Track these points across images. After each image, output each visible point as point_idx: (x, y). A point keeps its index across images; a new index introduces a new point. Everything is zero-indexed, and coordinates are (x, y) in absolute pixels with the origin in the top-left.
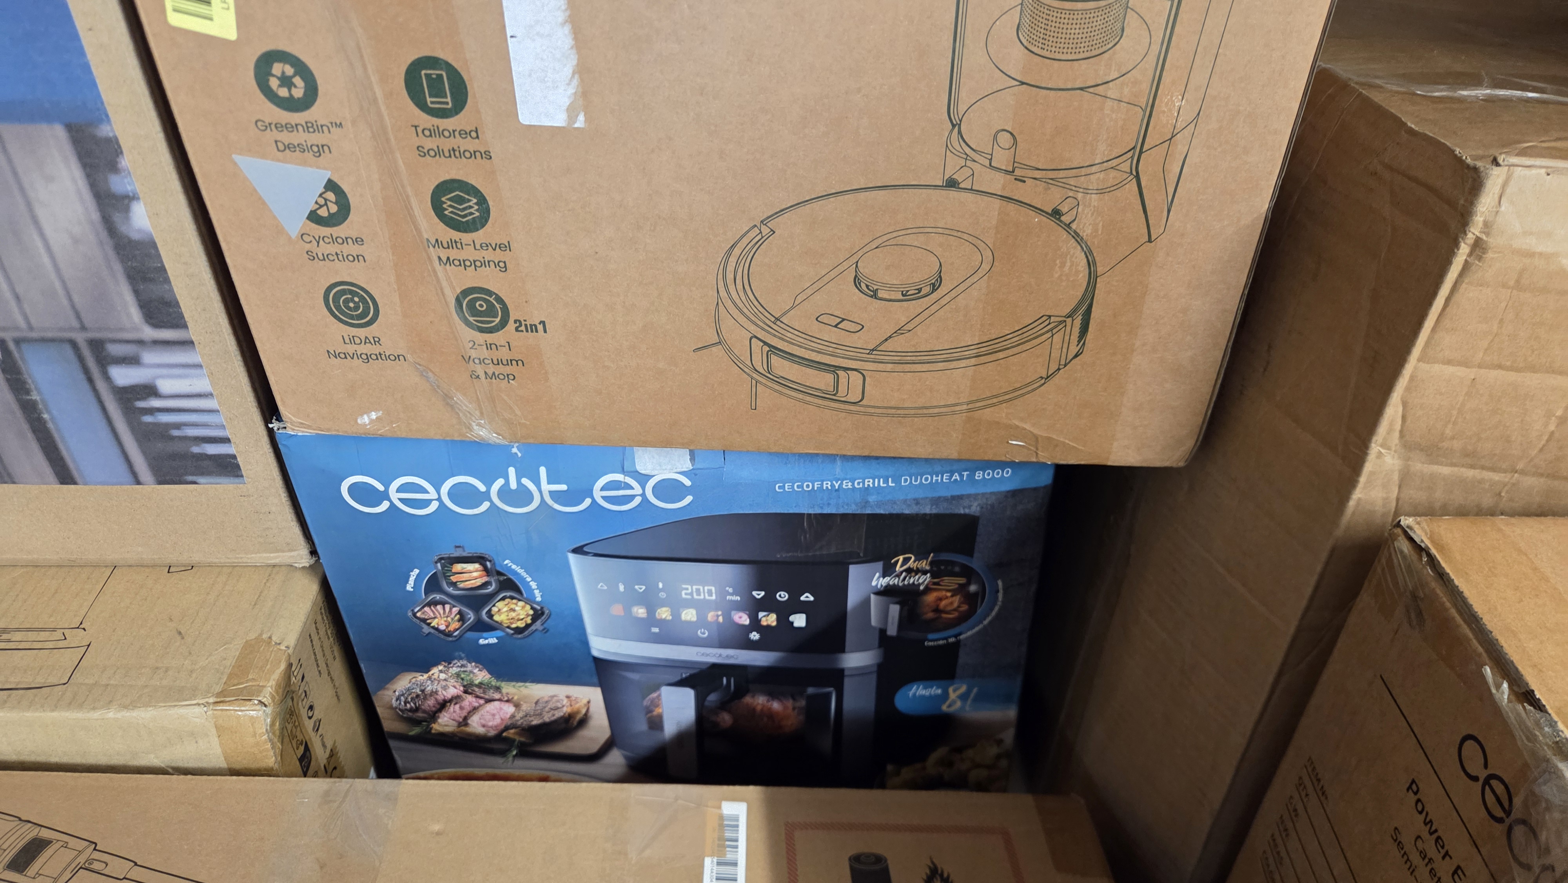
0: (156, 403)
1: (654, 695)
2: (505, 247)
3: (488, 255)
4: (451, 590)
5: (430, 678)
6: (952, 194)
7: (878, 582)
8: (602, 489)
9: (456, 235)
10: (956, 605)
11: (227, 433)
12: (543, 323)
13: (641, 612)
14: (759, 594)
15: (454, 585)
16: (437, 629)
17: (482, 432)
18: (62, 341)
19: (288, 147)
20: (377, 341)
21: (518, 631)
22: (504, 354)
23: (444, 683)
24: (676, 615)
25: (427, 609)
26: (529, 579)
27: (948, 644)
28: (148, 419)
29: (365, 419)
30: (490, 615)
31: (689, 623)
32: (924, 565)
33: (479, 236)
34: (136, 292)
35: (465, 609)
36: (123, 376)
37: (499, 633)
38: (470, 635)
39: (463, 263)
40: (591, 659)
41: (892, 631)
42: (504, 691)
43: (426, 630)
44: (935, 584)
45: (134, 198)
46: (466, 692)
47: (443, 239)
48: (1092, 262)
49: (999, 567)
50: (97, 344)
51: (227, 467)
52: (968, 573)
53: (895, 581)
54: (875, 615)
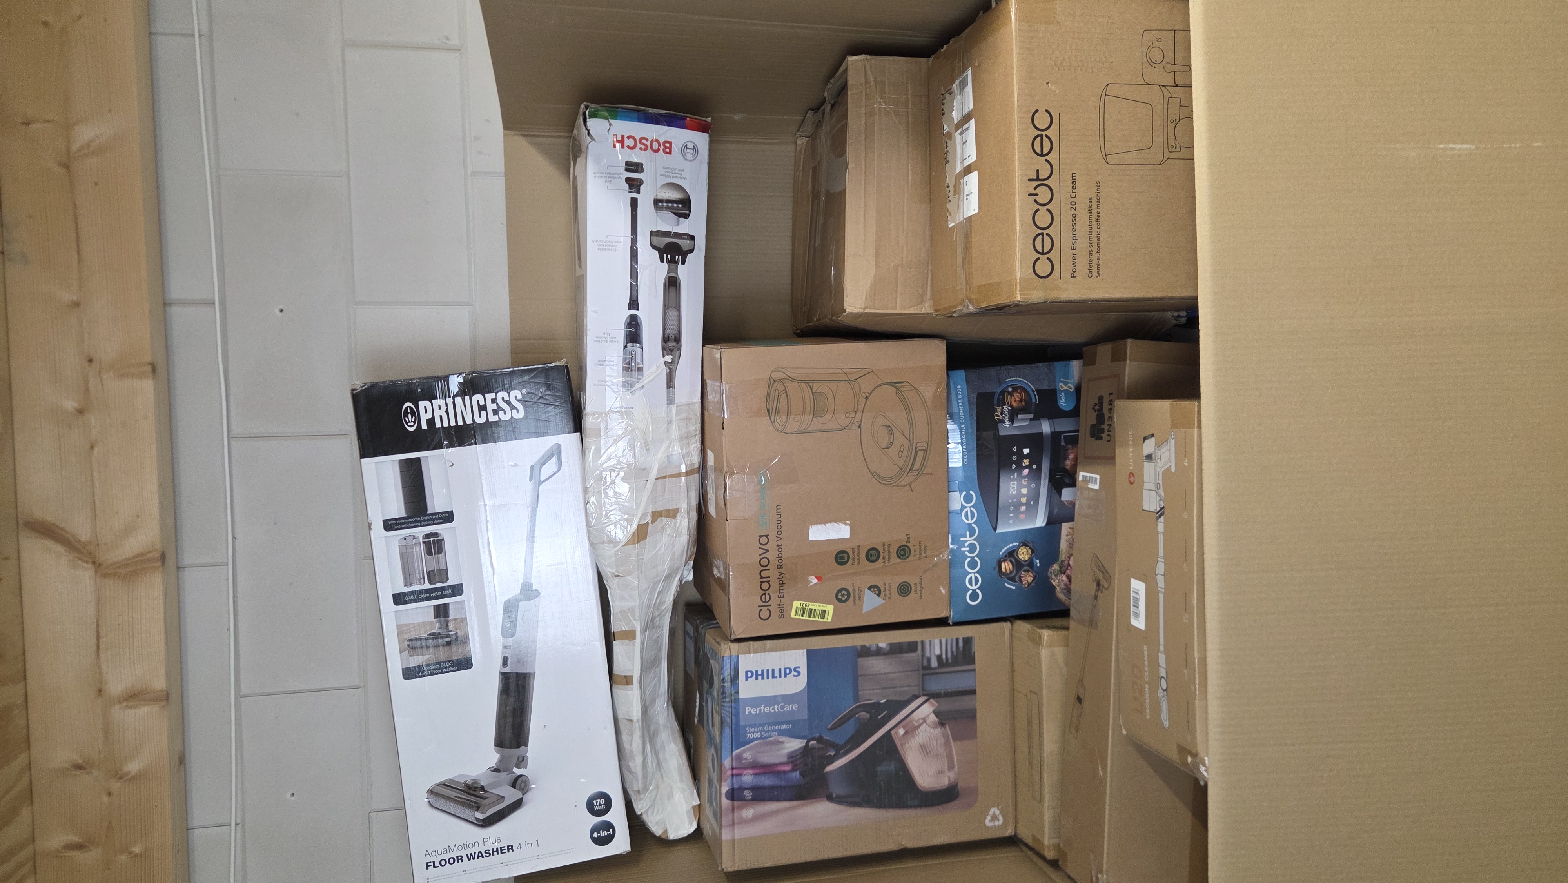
0: (944, 656)
1: (1066, 503)
2: (884, 544)
3: (887, 549)
5: (1058, 586)
6: (862, 426)
7: (1007, 424)
8: (968, 520)
9: (881, 557)
10: (1018, 394)
11: (954, 639)
12: (906, 535)
13: (1023, 508)
14: (1014, 466)
16: (1033, 581)
17: (945, 556)
18: (922, 679)
19: (860, 598)
20: (915, 584)
22: (918, 547)
24: (1024, 495)
26: (1008, 547)
27: (1038, 394)
28: (950, 661)
29: (943, 592)
31: (1027, 491)
32: (999, 409)
33: (881, 551)
34: (907, 652)
35: (1023, 569)
36: (934, 663)
37: (1034, 559)
38: (1035, 569)
39: (890, 556)
40: (1047, 527)
41: (1031, 416)
44: (1008, 403)
45: (877, 645)
47: (883, 561)
48: (880, 385)
49: (1000, 382)
50: (924, 668)
51: (968, 641)
52: (1003, 393)
53: (1007, 418)
54: (1022, 424)
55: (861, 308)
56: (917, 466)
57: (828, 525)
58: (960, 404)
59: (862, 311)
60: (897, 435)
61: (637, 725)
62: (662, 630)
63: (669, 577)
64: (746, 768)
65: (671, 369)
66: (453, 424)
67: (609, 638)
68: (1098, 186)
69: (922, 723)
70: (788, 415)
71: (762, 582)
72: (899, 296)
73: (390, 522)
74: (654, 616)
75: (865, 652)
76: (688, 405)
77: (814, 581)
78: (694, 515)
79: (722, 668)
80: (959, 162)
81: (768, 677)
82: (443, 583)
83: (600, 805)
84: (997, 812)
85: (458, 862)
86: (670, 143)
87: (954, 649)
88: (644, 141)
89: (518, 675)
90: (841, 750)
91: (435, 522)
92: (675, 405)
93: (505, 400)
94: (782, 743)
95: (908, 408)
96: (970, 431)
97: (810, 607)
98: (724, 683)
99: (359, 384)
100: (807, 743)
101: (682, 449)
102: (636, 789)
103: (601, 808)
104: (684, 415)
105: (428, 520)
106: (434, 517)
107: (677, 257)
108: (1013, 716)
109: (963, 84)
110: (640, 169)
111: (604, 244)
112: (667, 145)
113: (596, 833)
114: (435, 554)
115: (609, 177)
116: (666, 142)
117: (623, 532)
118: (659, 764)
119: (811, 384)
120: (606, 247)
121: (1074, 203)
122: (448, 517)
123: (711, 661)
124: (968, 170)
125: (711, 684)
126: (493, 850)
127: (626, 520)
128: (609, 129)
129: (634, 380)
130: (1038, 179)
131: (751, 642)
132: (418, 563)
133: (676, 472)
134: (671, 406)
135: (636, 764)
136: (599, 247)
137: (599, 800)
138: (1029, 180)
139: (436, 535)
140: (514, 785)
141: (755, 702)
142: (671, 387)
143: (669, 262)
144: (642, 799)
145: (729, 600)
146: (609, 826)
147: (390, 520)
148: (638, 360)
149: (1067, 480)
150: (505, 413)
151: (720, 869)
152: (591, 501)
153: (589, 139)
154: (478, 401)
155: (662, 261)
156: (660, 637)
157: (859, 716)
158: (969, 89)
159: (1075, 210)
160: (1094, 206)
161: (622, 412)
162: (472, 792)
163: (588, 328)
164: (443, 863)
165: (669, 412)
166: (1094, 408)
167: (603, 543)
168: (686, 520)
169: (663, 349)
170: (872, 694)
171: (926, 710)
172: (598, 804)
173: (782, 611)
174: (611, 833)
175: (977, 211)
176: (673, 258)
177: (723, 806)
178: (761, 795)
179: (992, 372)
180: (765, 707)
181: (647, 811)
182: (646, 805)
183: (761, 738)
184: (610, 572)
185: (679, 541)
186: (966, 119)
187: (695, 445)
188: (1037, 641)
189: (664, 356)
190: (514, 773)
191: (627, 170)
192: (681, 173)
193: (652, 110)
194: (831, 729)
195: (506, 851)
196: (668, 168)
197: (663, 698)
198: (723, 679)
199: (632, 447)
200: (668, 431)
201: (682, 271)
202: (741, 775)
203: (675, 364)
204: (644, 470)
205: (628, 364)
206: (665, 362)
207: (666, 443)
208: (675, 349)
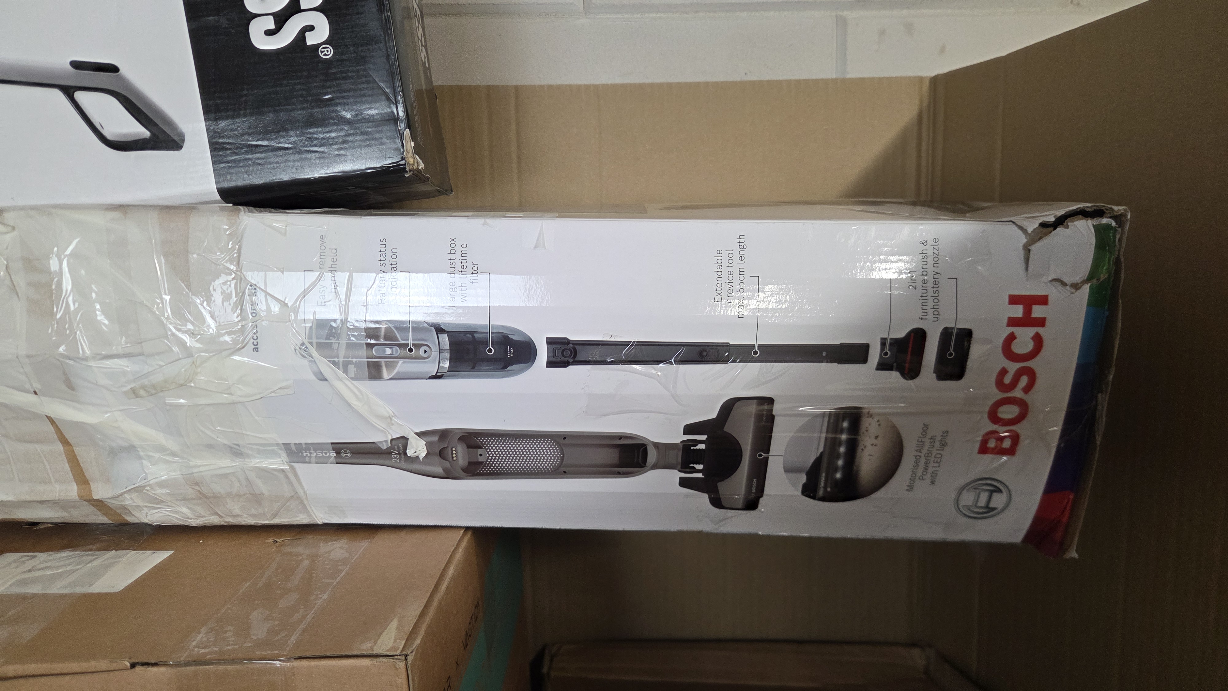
65: (388, 453)
76: (296, 497)
86: (1013, 451)
88: (1024, 381)
92: (286, 467)
104: (262, 487)
107: (700, 467)
110: (947, 370)
111: (735, 269)
112: (1006, 444)
115: (925, 285)
116: (1016, 437)
120: (725, 275)
128: (1064, 284)
129: (342, 352)
133: (91, 470)
134: (284, 455)
136: (725, 254)
142: (338, 453)
143: (687, 447)
148: (402, 366)
153: (1032, 226)
155: (689, 429)
165: (266, 450)
169: (444, 434)
176: (698, 457)
189: (421, 435)
191: (946, 333)
192: (928, 477)
196: (943, 445)
200: (210, 447)
201: (662, 480)
203: (403, 464)
204: (71, 386)
205: (390, 336)
206: (404, 439)
207: (171, 444)
208: (447, 464)
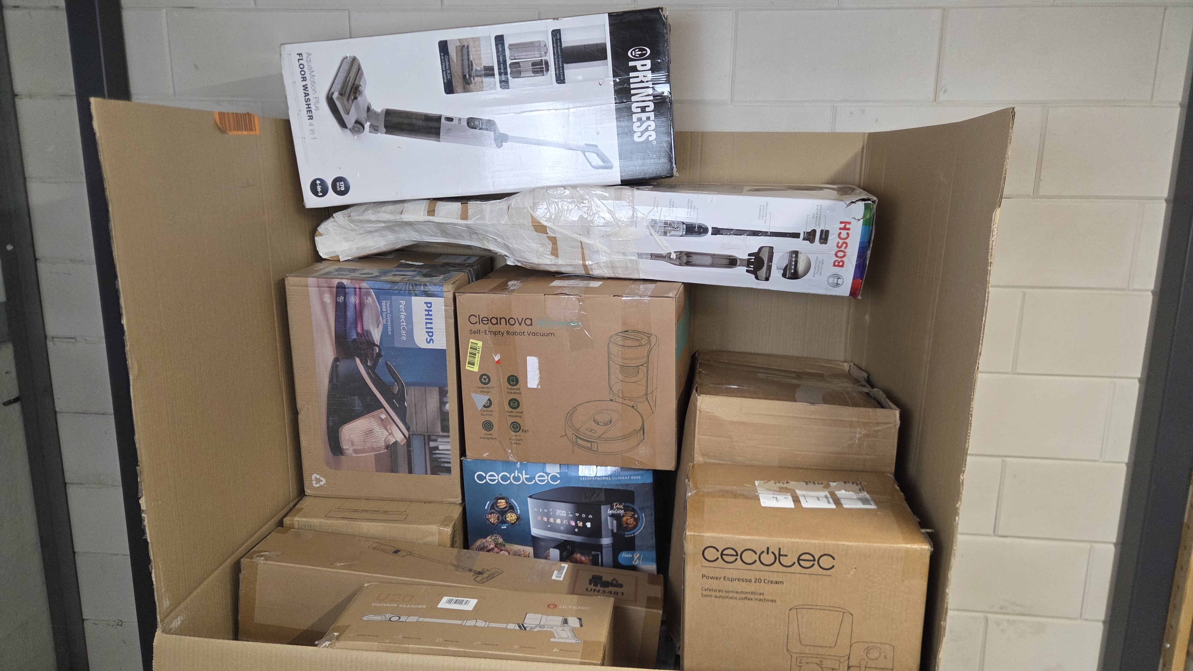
0: (437, 452)
1: (548, 552)
2: (522, 413)
3: (518, 414)
4: (496, 509)
5: (487, 542)
7: (610, 512)
9: (512, 410)
11: (451, 461)
12: (528, 431)
14: (577, 515)
15: (497, 507)
16: (491, 522)
17: (511, 458)
18: (422, 435)
19: (483, 392)
20: (491, 435)
21: (513, 524)
22: (518, 438)
23: (490, 543)
24: (555, 521)
25: (489, 515)
27: (631, 537)
29: (486, 455)
30: (506, 518)
31: (558, 524)
32: (621, 507)
33: (517, 411)
34: (441, 423)
35: (500, 516)
36: (432, 444)
37: (507, 525)
38: (500, 525)
39: (513, 416)
40: (531, 537)
41: (615, 531)
42: (506, 547)
43: (488, 523)
45: (448, 402)
46: (495, 547)
47: (510, 411)
48: (642, 418)
49: (642, 509)
50: (429, 436)
51: (448, 470)
52: (634, 510)
53: (614, 512)
54: (610, 524)
55: (700, 407)
56: (579, 441)
57: (538, 372)
58: (626, 478)
59: (698, 408)
60: (604, 428)
61: (398, 218)
62: (469, 240)
63: (507, 247)
64: (360, 299)
65: (665, 257)
66: (632, 86)
67: (464, 199)
68: (772, 601)
69: (389, 433)
70: (622, 346)
71: (497, 319)
72: (708, 437)
73: (558, 34)
74: (479, 234)
75: (443, 393)
76: (637, 269)
77: (497, 358)
78: (553, 269)
79: (434, 285)
80: (804, 493)
81: (426, 319)
82: (511, 74)
83: (340, 187)
84: (322, 483)
85: (302, 78)
86: (842, 266)
87: (443, 460)
88: (844, 245)
89: (439, 128)
90: (370, 371)
91: (557, 69)
92: (637, 259)
93: (649, 127)
94: (378, 327)
95: (624, 437)
96: (605, 483)
97: (477, 354)
98: (423, 285)
99: (666, 13)
100: (377, 345)
101: (603, 262)
102: (352, 214)
103: (338, 187)
104: (629, 265)
105: (559, 64)
106: (561, 68)
107: (752, 266)
108: (393, 500)
109: (864, 501)
110: (822, 241)
111: (765, 211)
112: (841, 264)
113: (319, 182)
114: (532, 69)
115: (817, 217)
116: (843, 262)
117: (541, 215)
118: (370, 232)
119: (645, 365)
120: (762, 212)
121: (760, 581)
122: (560, 79)
123: (442, 276)
124: (796, 500)
125: (425, 275)
126: (310, 104)
127: (551, 217)
128: (855, 219)
129: (658, 228)
130: (780, 555)
131: (453, 308)
132: (527, 55)
133: (586, 256)
134: (637, 256)
135: (370, 215)
136: (762, 206)
137: (343, 186)
138: (780, 549)
139: (547, 70)
140: (357, 122)
141: (409, 308)
142: (651, 256)
143: (749, 260)
144: (344, 218)
145: (485, 293)
146: (325, 192)
147: (560, 35)
148: (672, 233)
149: (565, 554)
150: (638, 127)
151: (287, 275)
152: (566, 191)
153: (848, 202)
154: (649, 106)
155: (749, 255)
156: (463, 238)
157: (395, 385)
158: (860, 506)
159: (755, 582)
160: (757, 597)
161: (633, 218)
162: (353, 90)
163: (699, 195)
164: (302, 66)
165: (632, 254)
166: (614, 580)
167: (534, 198)
168: (549, 263)
169: (681, 252)
170: (411, 396)
171: (398, 436)
172: (341, 185)
173: (475, 332)
174: (319, 194)
175: (763, 505)
176: (752, 263)
177: (333, 280)
178: (341, 308)
179: (651, 503)
180: (405, 315)
181: (335, 221)
182: (339, 221)
183: (382, 311)
184: (512, 202)
185: (534, 257)
186: (837, 501)
187: (607, 273)
188: (444, 523)
189: (675, 252)
190: (366, 123)
191: (822, 231)
192: (819, 273)
193: (869, 253)
194: (387, 364)
195: (309, 115)
196: (823, 263)
197: (419, 238)
198: (426, 285)
199: (607, 224)
200: (618, 252)
201: (741, 270)
202: (355, 295)
203: (669, 261)
204: (588, 233)
205: (670, 224)
206: (670, 253)
207: (608, 251)
208: (680, 261)
